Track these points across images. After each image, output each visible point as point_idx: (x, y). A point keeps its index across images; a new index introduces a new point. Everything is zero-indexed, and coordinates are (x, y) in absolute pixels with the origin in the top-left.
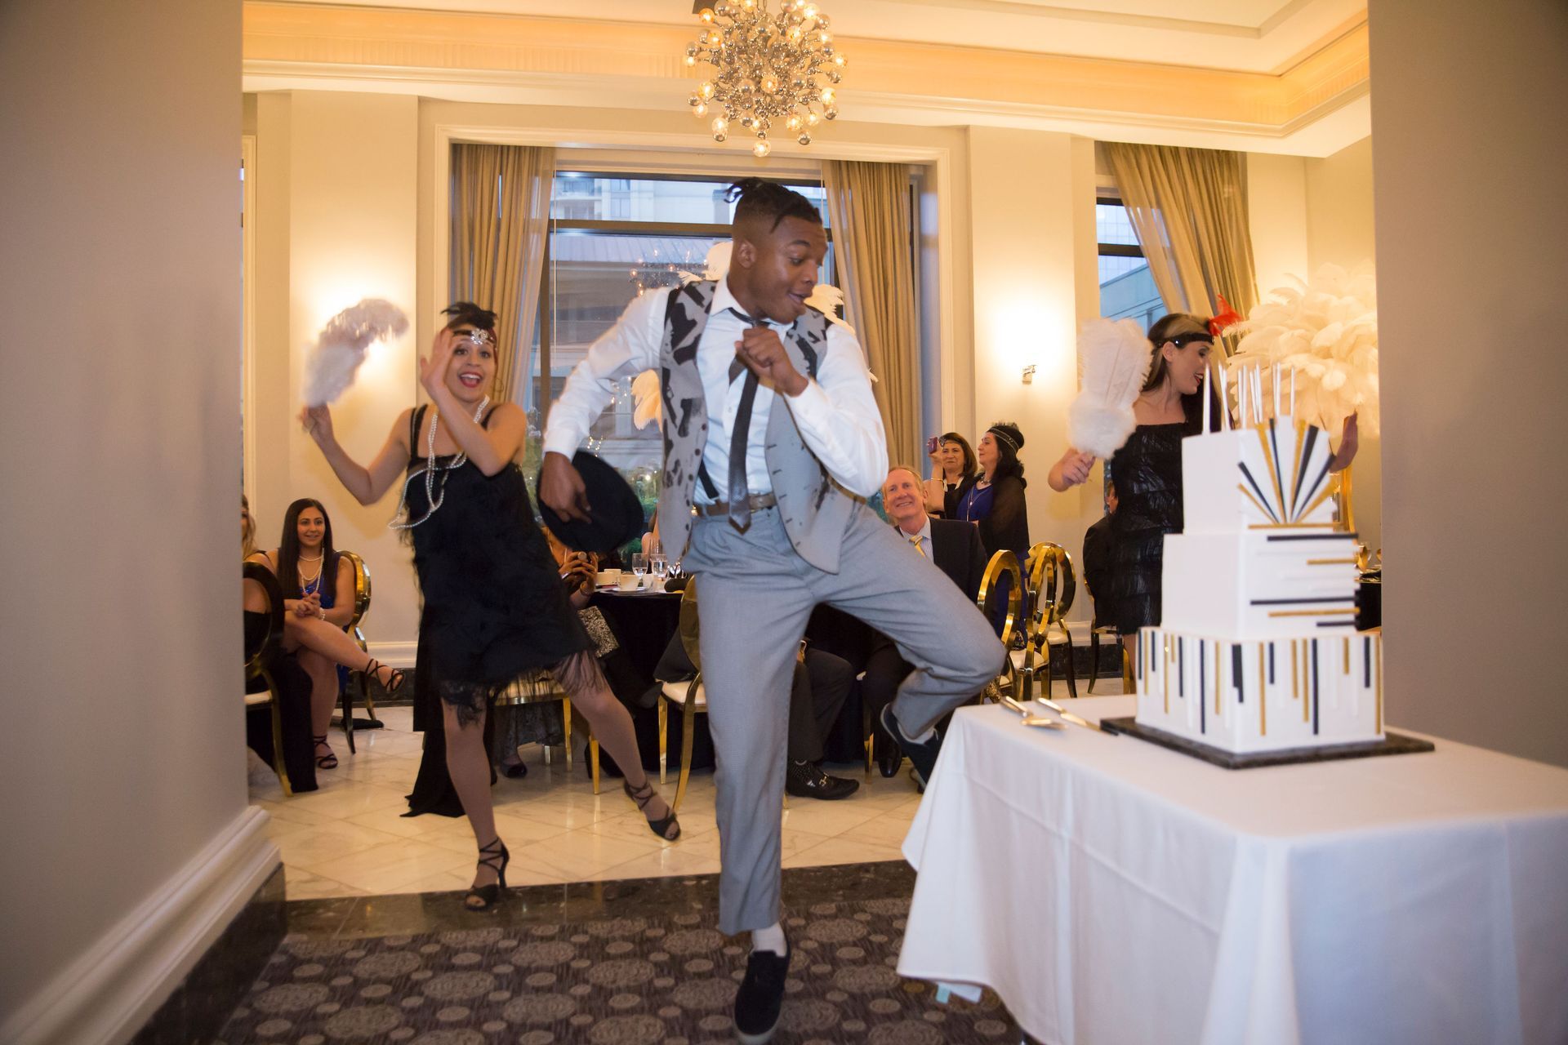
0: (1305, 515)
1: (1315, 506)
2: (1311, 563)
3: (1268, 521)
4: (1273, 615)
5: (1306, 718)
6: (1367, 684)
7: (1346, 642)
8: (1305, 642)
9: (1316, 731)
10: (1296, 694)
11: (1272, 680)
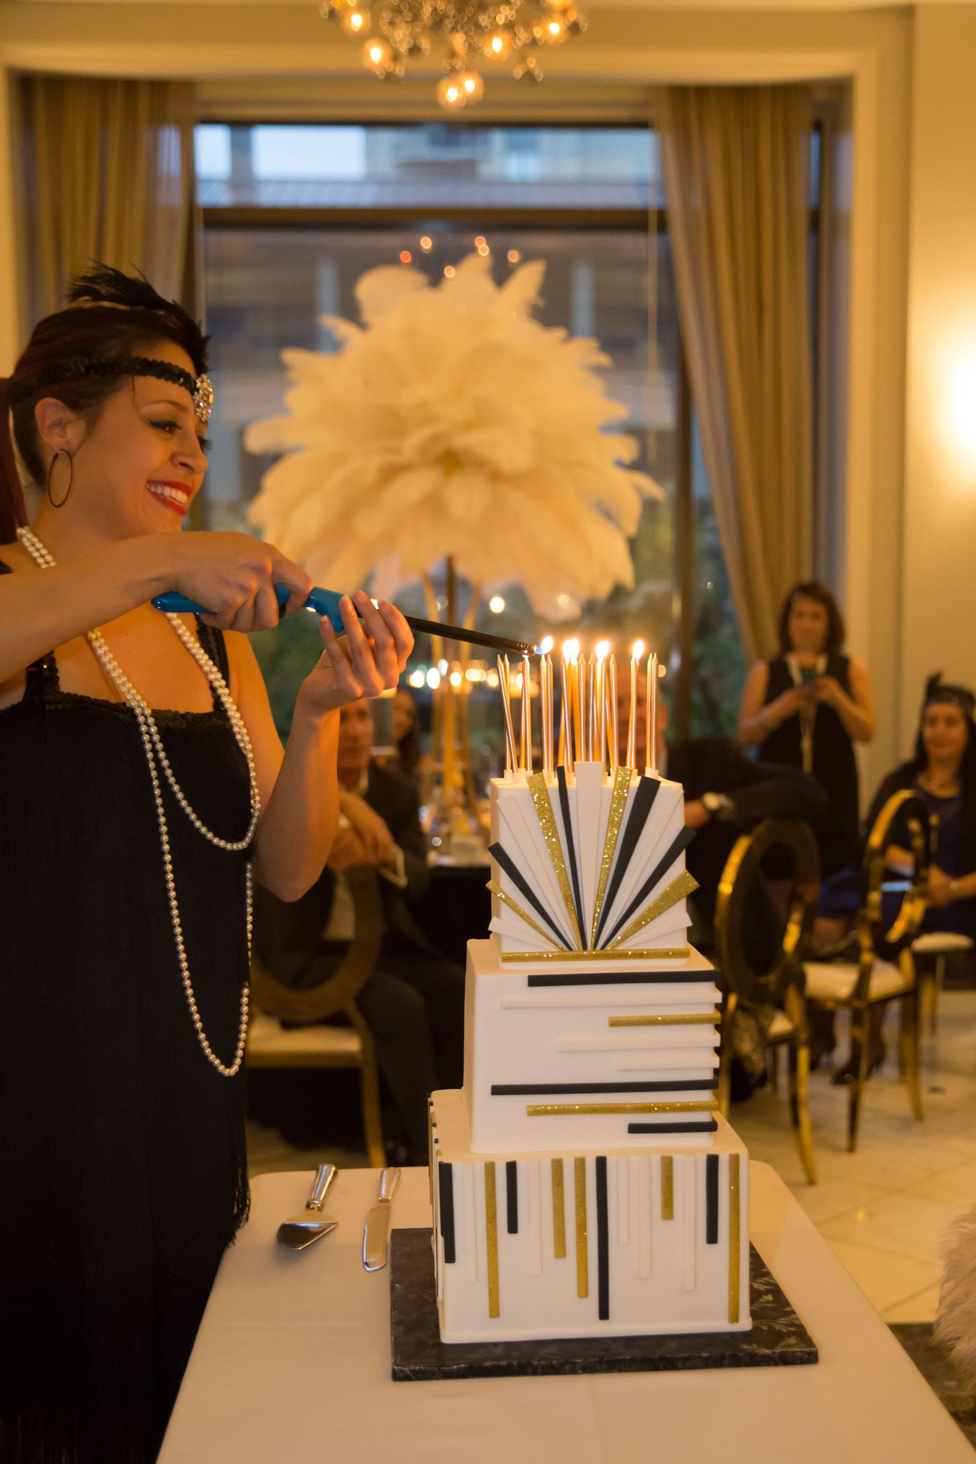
0: (625, 937)
1: (638, 926)
2: (615, 1023)
3: (550, 949)
4: (535, 1112)
5: (583, 1292)
6: (712, 1237)
7: (667, 1164)
8: (580, 1164)
9: (604, 1313)
10: (560, 1252)
11: (513, 1228)
